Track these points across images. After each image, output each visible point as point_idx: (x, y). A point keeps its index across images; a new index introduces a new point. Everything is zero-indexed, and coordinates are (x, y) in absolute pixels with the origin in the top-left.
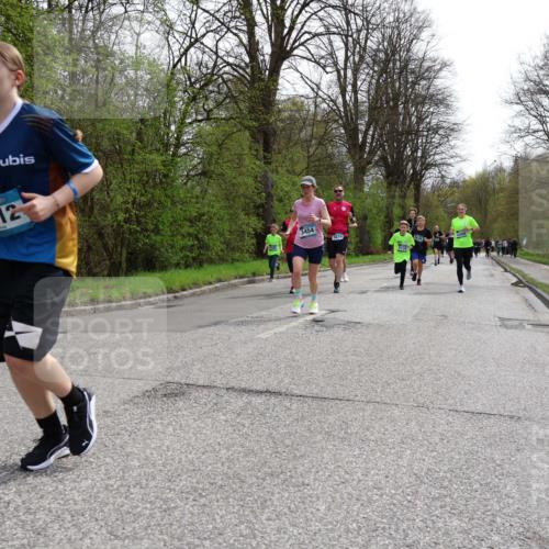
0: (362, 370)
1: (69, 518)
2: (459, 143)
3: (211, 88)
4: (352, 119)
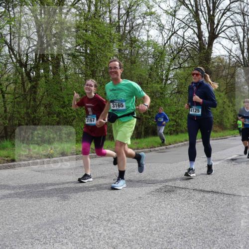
1: (127, 242)
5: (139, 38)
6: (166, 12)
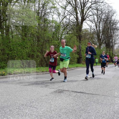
0: (101, 88)
1: (39, 117)
3: (68, 27)
4: (98, 33)
5: (48, 19)
6: (62, 7)
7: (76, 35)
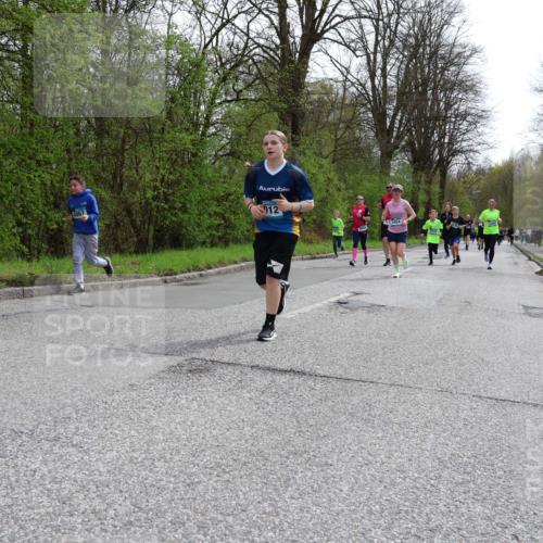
2: (487, 130)
3: (241, 69)
4: (380, 103)
7: (277, 109)
